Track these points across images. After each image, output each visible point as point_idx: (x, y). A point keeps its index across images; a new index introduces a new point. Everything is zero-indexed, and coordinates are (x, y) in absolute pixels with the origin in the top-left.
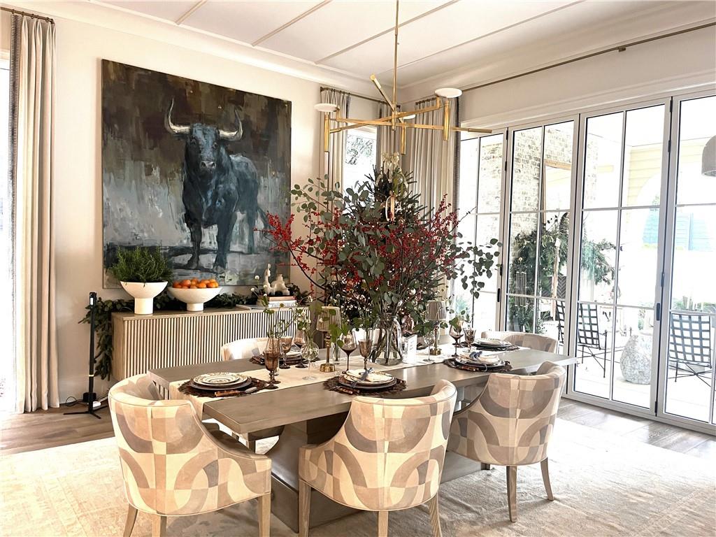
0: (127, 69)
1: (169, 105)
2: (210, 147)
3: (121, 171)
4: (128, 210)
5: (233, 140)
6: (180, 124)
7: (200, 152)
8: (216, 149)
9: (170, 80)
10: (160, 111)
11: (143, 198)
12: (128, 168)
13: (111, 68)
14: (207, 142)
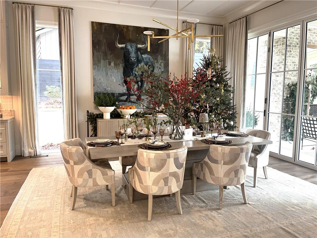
0: (101, 24)
1: (117, 36)
2: (134, 52)
3: (99, 64)
4: (102, 79)
5: (144, 48)
6: (121, 44)
7: (130, 54)
8: (136, 53)
9: (117, 26)
10: (114, 39)
11: (108, 74)
12: (102, 63)
13: (95, 25)
14: (133, 50)
